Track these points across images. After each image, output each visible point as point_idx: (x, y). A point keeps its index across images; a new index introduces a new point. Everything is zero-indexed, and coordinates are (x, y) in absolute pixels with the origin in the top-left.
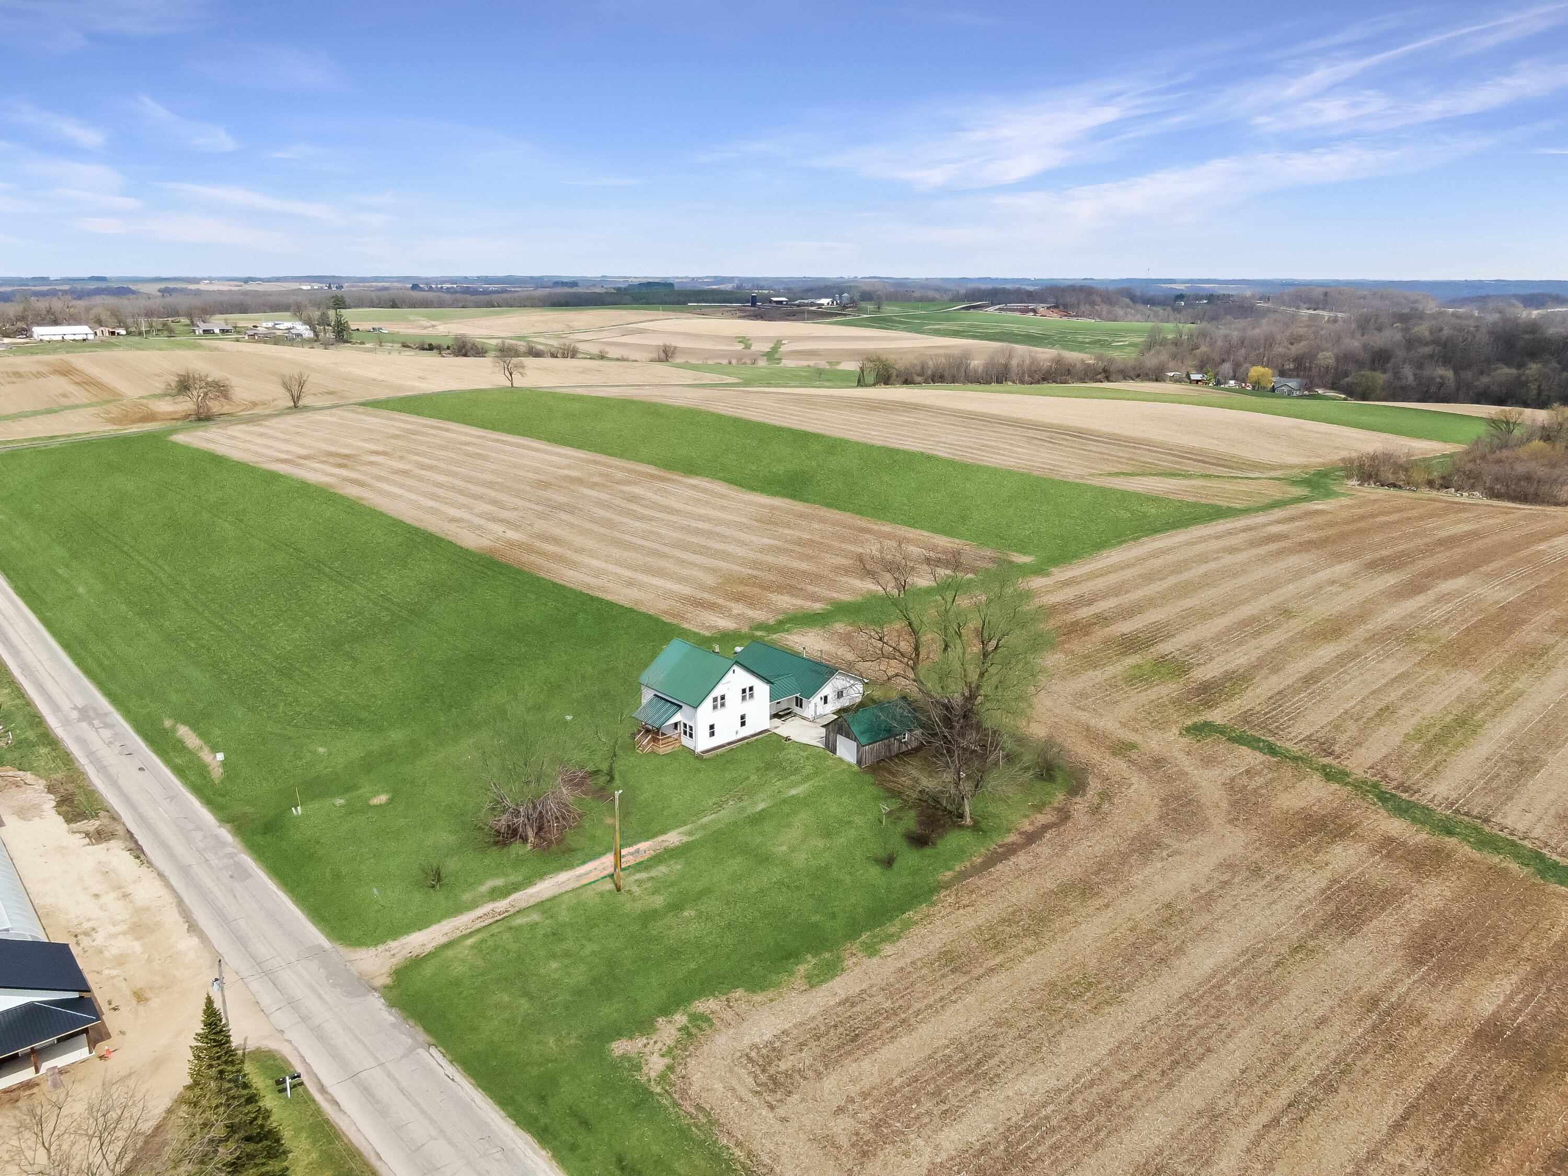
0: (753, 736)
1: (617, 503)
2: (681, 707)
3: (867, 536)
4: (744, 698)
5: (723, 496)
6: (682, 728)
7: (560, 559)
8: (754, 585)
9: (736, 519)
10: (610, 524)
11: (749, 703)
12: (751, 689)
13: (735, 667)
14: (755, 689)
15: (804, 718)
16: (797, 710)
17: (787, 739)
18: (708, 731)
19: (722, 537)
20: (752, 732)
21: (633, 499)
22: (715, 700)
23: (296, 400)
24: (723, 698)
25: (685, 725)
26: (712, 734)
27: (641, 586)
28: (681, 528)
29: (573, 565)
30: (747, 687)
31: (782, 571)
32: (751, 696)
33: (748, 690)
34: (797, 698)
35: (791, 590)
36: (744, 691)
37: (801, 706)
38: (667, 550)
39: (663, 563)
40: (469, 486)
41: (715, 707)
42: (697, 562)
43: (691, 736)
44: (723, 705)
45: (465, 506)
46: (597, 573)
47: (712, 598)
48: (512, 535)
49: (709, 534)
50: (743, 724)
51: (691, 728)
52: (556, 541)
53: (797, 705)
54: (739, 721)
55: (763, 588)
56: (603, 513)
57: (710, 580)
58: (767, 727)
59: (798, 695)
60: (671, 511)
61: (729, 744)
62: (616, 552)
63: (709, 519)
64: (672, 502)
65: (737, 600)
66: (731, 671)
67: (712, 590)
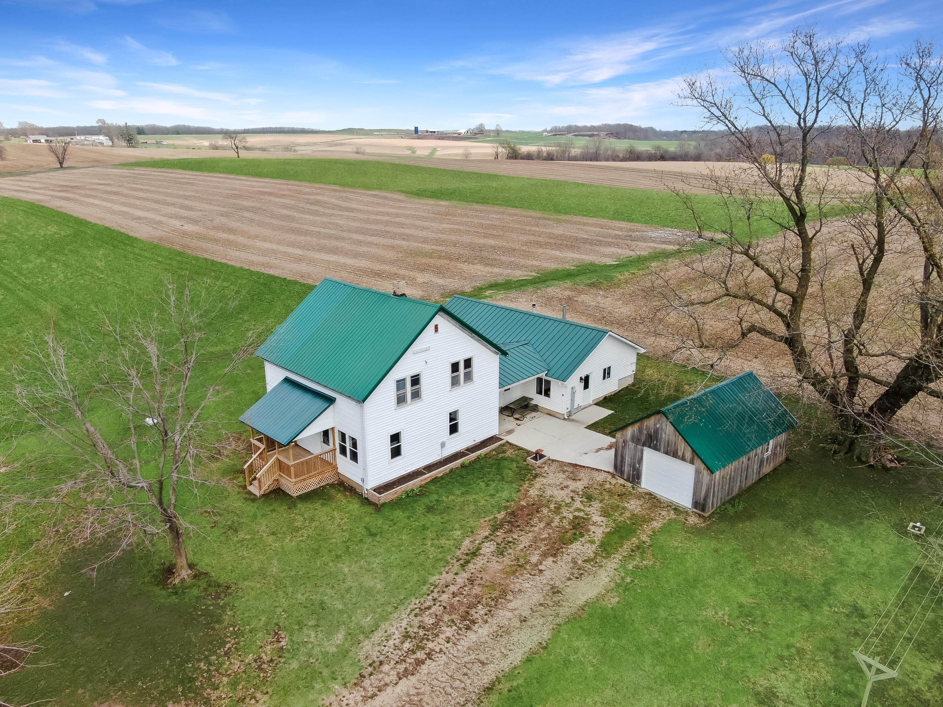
0: (472, 449)
1: (300, 205)
2: (331, 401)
3: (549, 222)
4: (455, 382)
5: (401, 201)
6: (338, 441)
7: (229, 243)
8: (440, 257)
9: (414, 213)
10: (291, 219)
11: (464, 389)
12: (468, 363)
13: (440, 320)
14: (474, 363)
15: (550, 414)
16: (539, 400)
17: (538, 455)
18: (387, 447)
19: (402, 225)
20: (470, 443)
21: (317, 203)
22: (400, 384)
23: (61, 164)
24: (416, 380)
25: (343, 436)
26: (396, 452)
27: (311, 262)
28: (361, 220)
29: (244, 247)
30: (460, 358)
31: (471, 246)
32: (468, 377)
33: (462, 366)
34: (540, 380)
35: (485, 261)
36: (455, 367)
37: (547, 394)
38: (345, 235)
39: (339, 244)
40: (167, 198)
41: (401, 400)
42: (375, 242)
43: (354, 457)
44: (416, 395)
45: (154, 210)
46: (265, 253)
47: (393, 269)
48: (189, 228)
49: (387, 223)
50: (454, 429)
51: (354, 445)
52: (232, 231)
53: (540, 392)
54: (447, 424)
55: (451, 259)
56: (285, 212)
57: (390, 255)
58: (494, 431)
59: (543, 375)
60: (353, 210)
61: (430, 468)
62: (291, 237)
63: (388, 214)
64: (354, 205)
65: (422, 271)
66: (431, 326)
67: (392, 262)
